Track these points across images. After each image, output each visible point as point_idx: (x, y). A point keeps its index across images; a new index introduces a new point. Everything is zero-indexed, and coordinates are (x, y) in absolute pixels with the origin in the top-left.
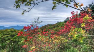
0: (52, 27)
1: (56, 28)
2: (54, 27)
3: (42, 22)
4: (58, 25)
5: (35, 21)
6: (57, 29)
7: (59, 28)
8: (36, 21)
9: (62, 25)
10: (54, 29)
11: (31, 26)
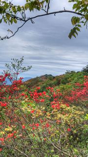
0: (52, 82)
1: (62, 86)
2: (58, 84)
3: (30, 68)
4: (66, 79)
5: (14, 66)
6: (63, 89)
7: (70, 86)
8: (16, 64)
9: (76, 79)
10: (57, 87)
11: (6, 75)
